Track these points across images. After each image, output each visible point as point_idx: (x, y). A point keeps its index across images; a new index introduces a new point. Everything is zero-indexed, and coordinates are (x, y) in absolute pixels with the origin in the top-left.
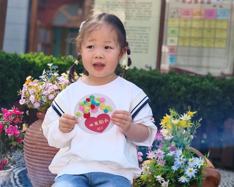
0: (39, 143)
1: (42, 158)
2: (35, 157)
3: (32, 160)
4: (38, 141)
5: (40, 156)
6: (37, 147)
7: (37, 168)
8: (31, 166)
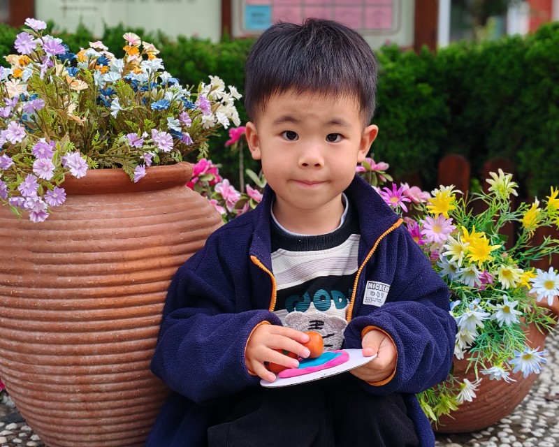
0: (36, 267)
1: (52, 313)
2: (27, 311)
3: (15, 322)
4: (32, 261)
5: (47, 308)
6: (32, 279)
7: (36, 346)
8: (14, 343)
